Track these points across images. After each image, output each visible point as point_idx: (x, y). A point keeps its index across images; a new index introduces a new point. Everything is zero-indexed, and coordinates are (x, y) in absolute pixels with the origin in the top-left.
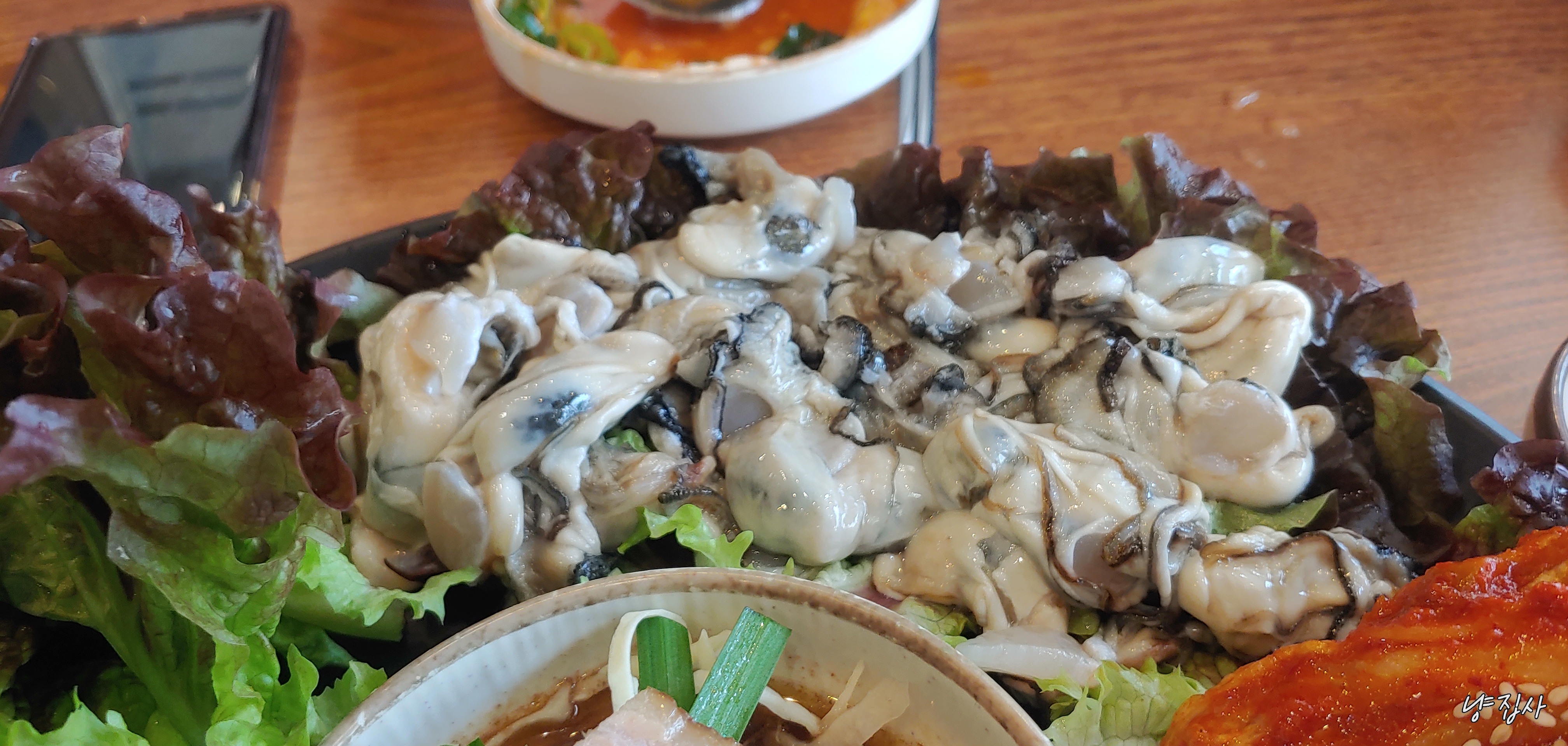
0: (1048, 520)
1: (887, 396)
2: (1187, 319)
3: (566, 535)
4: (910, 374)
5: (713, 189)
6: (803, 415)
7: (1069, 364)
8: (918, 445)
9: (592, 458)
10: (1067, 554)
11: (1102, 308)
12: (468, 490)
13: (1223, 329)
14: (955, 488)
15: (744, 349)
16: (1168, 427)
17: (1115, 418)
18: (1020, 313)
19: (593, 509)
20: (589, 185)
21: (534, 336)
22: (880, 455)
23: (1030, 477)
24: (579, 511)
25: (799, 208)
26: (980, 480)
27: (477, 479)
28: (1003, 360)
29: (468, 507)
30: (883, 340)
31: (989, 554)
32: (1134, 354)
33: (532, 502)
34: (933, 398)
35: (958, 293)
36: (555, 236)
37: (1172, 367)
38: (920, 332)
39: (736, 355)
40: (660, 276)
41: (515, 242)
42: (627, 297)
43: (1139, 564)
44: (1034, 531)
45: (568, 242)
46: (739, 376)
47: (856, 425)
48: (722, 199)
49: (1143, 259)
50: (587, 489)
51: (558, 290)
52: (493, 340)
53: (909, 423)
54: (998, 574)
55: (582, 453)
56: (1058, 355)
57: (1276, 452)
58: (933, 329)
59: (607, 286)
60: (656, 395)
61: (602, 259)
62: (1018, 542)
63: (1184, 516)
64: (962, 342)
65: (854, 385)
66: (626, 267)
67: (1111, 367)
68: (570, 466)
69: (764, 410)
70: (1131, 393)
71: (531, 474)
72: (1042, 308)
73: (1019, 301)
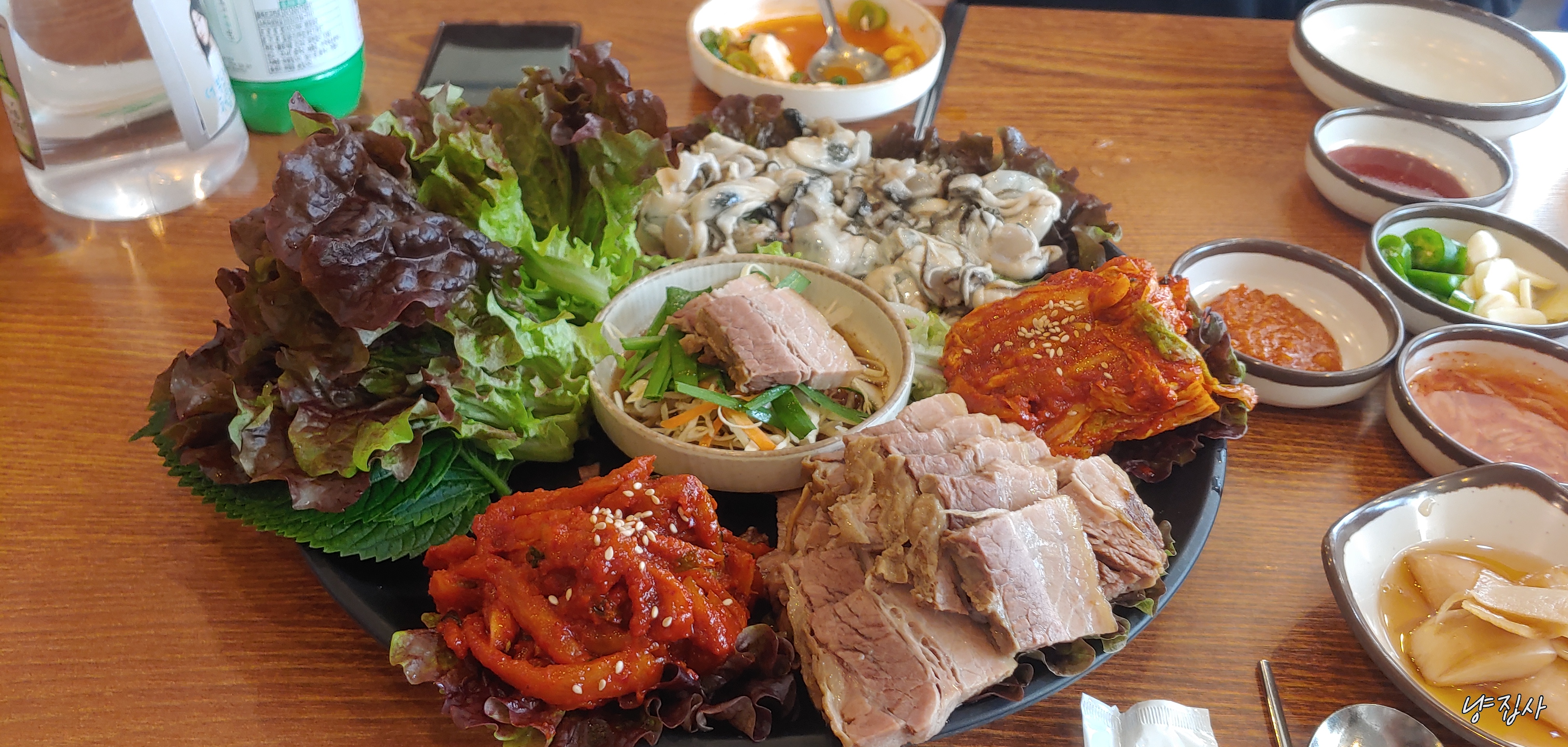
0: (924, 265)
1: (869, 222)
2: (1003, 203)
3: (724, 250)
4: (881, 213)
5: (806, 131)
6: (831, 222)
7: (951, 216)
8: (878, 240)
9: (738, 222)
10: (928, 277)
11: (967, 193)
12: (686, 225)
13: (1019, 208)
14: (890, 254)
15: (809, 190)
16: (984, 242)
17: (963, 237)
18: (935, 196)
19: (736, 242)
20: (751, 116)
21: (718, 176)
22: (860, 240)
23: (920, 249)
24: (730, 242)
25: (845, 143)
26: (899, 251)
27: (690, 223)
28: (924, 213)
29: (686, 233)
30: (872, 200)
31: (898, 279)
32: (976, 213)
33: (711, 237)
34: (889, 223)
35: (910, 184)
36: (732, 137)
37: (992, 220)
38: (888, 196)
39: (805, 192)
40: (776, 160)
41: (715, 136)
42: (760, 166)
43: (957, 284)
44: (917, 268)
45: (737, 139)
46: (805, 201)
47: (853, 229)
48: (810, 135)
49: (992, 177)
50: (735, 233)
51: (732, 159)
52: (701, 174)
53: (876, 232)
54: (901, 286)
55: (734, 219)
56: (946, 212)
57: (1027, 256)
58: (894, 196)
59: (754, 161)
60: (769, 205)
61: (752, 150)
62: (910, 274)
63: (980, 270)
64: (906, 203)
65: (855, 215)
66: (762, 155)
67: (966, 217)
68: (729, 223)
69: (814, 217)
70: (972, 227)
71: (713, 224)
72: (944, 194)
73: (936, 188)
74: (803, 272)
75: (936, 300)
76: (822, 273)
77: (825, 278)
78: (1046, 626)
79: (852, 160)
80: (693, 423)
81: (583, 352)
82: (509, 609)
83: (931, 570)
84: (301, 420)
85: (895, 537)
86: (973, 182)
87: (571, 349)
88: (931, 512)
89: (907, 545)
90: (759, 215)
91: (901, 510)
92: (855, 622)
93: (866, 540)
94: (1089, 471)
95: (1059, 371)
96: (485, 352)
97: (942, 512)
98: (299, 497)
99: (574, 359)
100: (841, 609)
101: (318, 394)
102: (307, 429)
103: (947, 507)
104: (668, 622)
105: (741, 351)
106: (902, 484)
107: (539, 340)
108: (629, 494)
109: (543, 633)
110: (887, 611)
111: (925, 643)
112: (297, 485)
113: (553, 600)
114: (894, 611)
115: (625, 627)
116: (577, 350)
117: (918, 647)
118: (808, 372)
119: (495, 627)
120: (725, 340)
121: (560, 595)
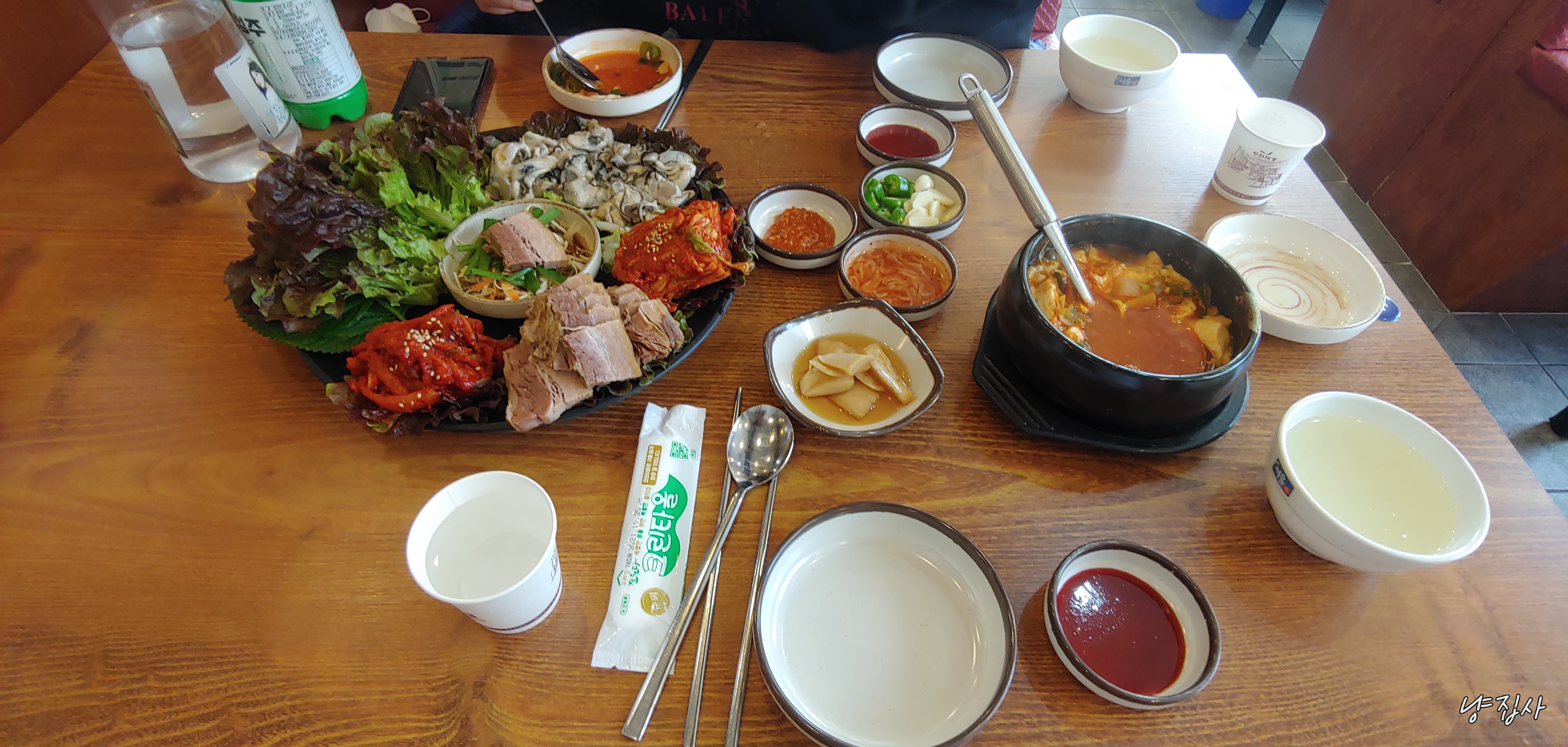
0: (622, 202)
1: (604, 178)
2: (668, 168)
3: (527, 195)
4: (611, 173)
5: (582, 128)
6: (584, 179)
7: (643, 175)
8: (606, 188)
9: (536, 181)
10: (623, 208)
11: (651, 163)
12: (508, 183)
13: (674, 171)
14: (609, 196)
15: (572, 162)
16: (656, 190)
17: (646, 187)
18: (639, 164)
19: (534, 191)
20: (548, 123)
21: (530, 155)
22: (596, 188)
23: (621, 194)
24: (531, 191)
25: (599, 134)
26: (613, 194)
27: (511, 181)
28: (631, 173)
29: (508, 187)
30: (606, 166)
31: (611, 209)
32: (653, 174)
33: (522, 188)
34: (613, 179)
35: (625, 158)
36: (539, 133)
37: (660, 177)
38: (614, 164)
39: (570, 163)
40: (562, 146)
41: (529, 133)
42: (551, 149)
43: (636, 212)
44: (618, 204)
45: (542, 135)
46: (571, 168)
47: (595, 183)
48: (583, 130)
49: (663, 155)
50: (533, 186)
51: (537, 145)
52: (520, 154)
53: (607, 184)
54: (612, 213)
55: (533, 179)
56: (641, 173)
57: (674, 196)
58: (618, 165)
59: (548, 146)
60: (553, 170)
61: (549, 140)
62: (616, 206)
63: (649, 204)
64: (624, 168)
65: (597, 176)
66: (554, 142)
67: (648, 176)
68: (530, 181)
69: (576, 177)
70: (651, 182)
71: (522, 181)
72: (642, 163)
73: (638, 161)
75: (627, 219)
76: (570, 208)
78: (604, 375)
79: (603, 144)
80: (486, 287)
81: (435, 254)
82: (375, 373)
83: (553, 353)
84: (289, 292)
85: (543, 339)
86: (653, 157)
87: (429, 253)
88: (557, 328)
89: (547, 343)
90: (548, 175)
91: (547, 328)
92: (526, 375)
93: (533, 341)
95: (655, 259)
96: (378, 257)
97: (561, 328)
98: (288, 327)
99: (431, 257)
100: (522, 370)
101: (299, 279)
102: (292, 296)
103: (564, 325)
104: (438, 377)
105: (505, 253)
106: (550, 316)
107: (409, 250)
108: (430, 323)
109: (388, 383)
110: (539, 371)
111: (553, 383)
112: (287, 322)
113: (391, 369)
114: (543, 371)
115: (421, 380)
116: (432, 253)
117: (549, 385)
118: (540, 261)
119: (370, 381)
120: (499, 247)
121: (394, 368)
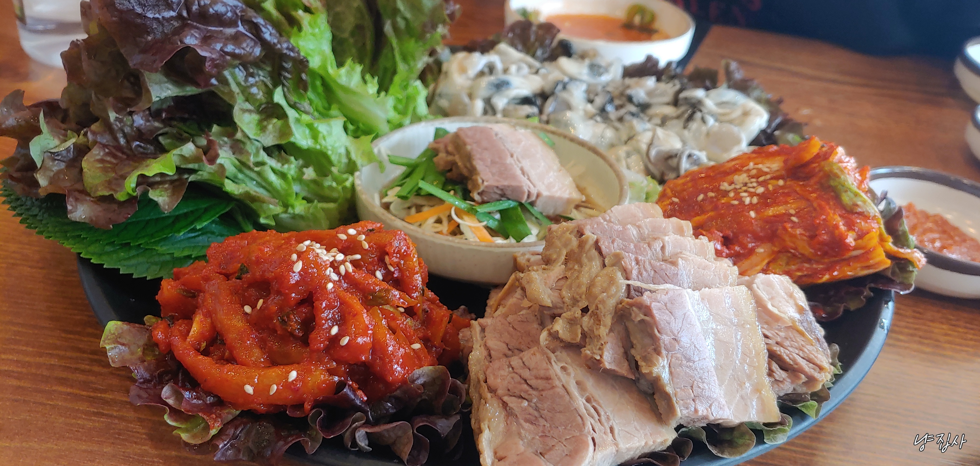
0: (650, 145)
1: (612, 117)
2: (722, 111)
4: (622, 112)
5: (574, 56)
6: (581, 113)
7: (678, 117)
8: (617, 129)
9: (509, 103)
10: (653, 153)
11: (693, 101)
12: (467, 100)
13: (733, 116)
14: (624, 137)
15: (568, 87)
17: (686, 132)
18: (668, 104)
19: (504, 116)
20: (533, 37)
22: (602, 126)
23: (649, 134)
25: (603, 65)
26: (632, 134)
27: (471, 97)
28: (656, 115)
29: (465, 105)
30: (617, 102)
31: (628, 155)
32: (698, 115)
33: (485, 111)
34: (628, 117)
35: (648, 94)
36: (517, 48)
37: (711, 121)
38: (630, 99)
39: (564, 88)
40: (548, 69)
41: (503, 46)
42: (534, 70)
43: (675, 161)
44: (644, 147)
45: (521, 51)
46: (564, 95)
47: (598, 119)
48: (576, 58)
49: (714, 92)
50: (504, 110)
51: (513, 63)
52: (486, 68)
53: (616, 124)
54: (629, 160)
55: (505, 100)
56: (674, 115)
57: (733, 150)
58: (635, 100)
59: (529, 65)
60: (536, 95)
61: (531, 59)
62: (638, 151)
63: (696, 153)
64: (644, 107)
65: (602, 111)
66: (537, 64)
67: (690, 118)
68: (500, 102)
69: (569, 107)
70: (694, 125)
71: (488, 102)
72: (675, 103)
73: (669, 98)
74: (551, 136)
75: (657, 173)
76: (565, 137)
77: (567, 142)
78: (710, 402)
79: (605, 78)
80: (431, 220)
81: (353, 156)
83: (603, 331)
84: (96, 153)
85: (575, 301)
86: (700, 93)
87: (343, 151)
88: (612, 281)
89: (585, 310)
90: (526, 101)
91: (585, 280)
92: (526, 374)
93: (548, 302)
94: (770, 285)
96: (263, 129)
97: (623, 282)
98: (75, 208)
99: (344, 160)
100: (515, 361)
101: (122, 141)
102: (102, 161)
103: (627, 279)
104: (345, 341)
105: (479, 165)
106: (590, 259)
107: (315, 135)
108: (343, 237)
110: (557, 368)
111: (588, 400)
112: (77, 200)
113: (248, 309)
114: (563, 368)
115: (305, 341)
116: (348, 153)
117: (580, 402)
118: (534, 192)
120: (468, 157)
121: (253, 307)
